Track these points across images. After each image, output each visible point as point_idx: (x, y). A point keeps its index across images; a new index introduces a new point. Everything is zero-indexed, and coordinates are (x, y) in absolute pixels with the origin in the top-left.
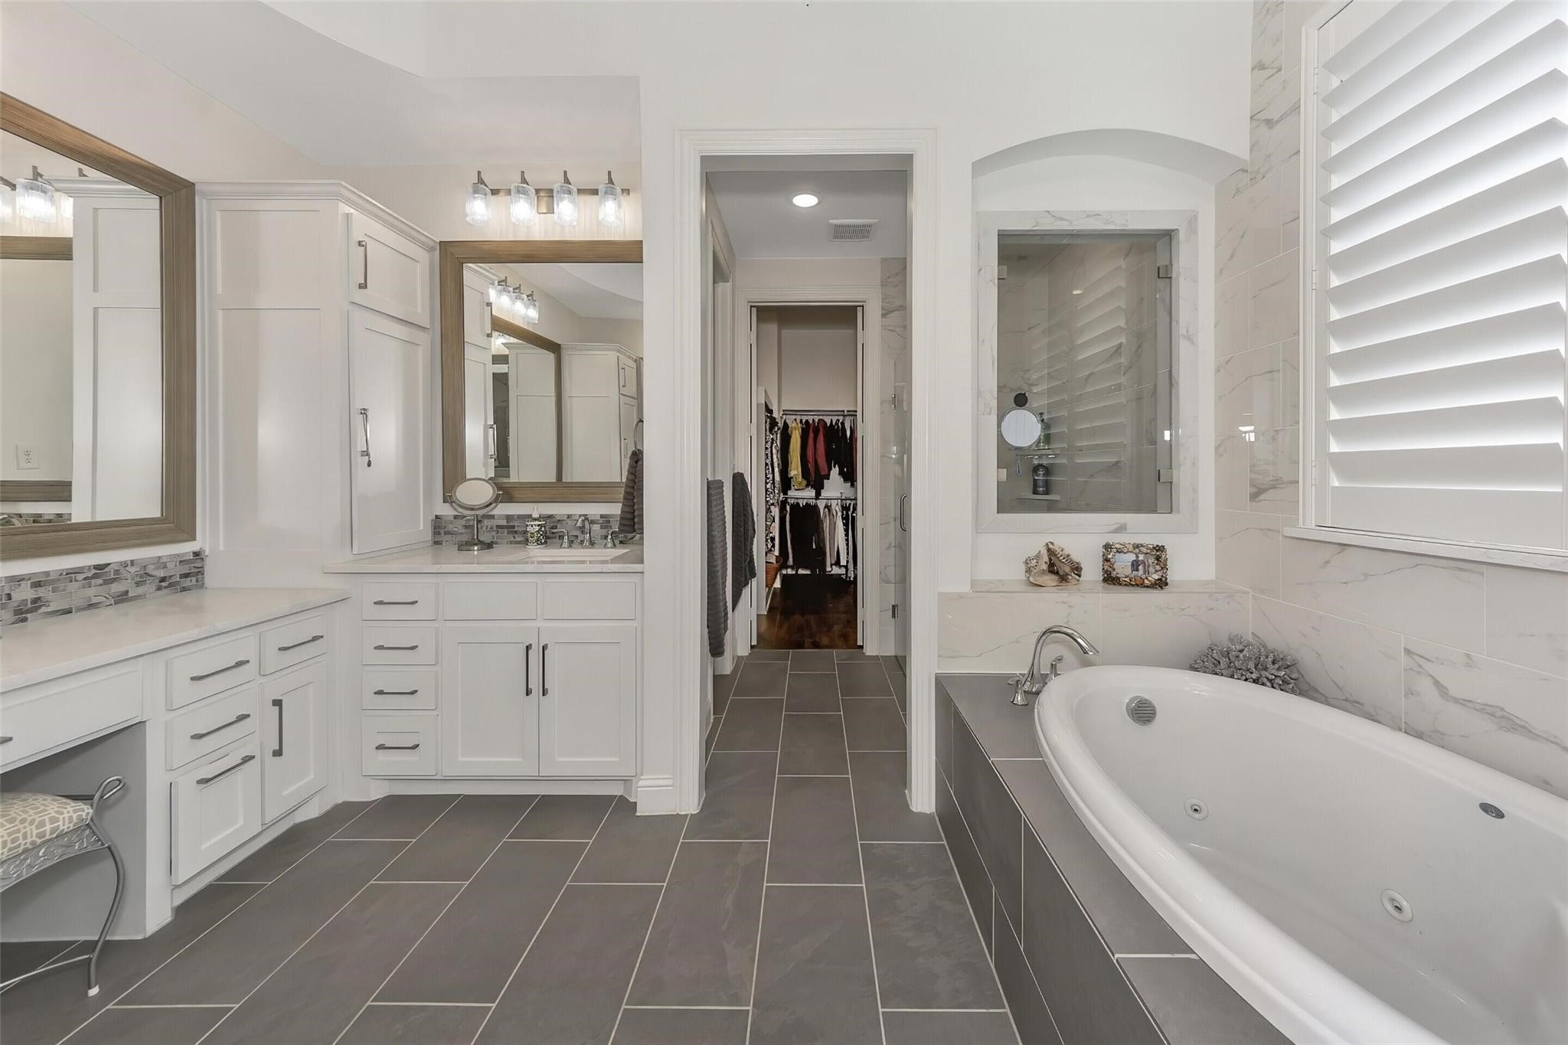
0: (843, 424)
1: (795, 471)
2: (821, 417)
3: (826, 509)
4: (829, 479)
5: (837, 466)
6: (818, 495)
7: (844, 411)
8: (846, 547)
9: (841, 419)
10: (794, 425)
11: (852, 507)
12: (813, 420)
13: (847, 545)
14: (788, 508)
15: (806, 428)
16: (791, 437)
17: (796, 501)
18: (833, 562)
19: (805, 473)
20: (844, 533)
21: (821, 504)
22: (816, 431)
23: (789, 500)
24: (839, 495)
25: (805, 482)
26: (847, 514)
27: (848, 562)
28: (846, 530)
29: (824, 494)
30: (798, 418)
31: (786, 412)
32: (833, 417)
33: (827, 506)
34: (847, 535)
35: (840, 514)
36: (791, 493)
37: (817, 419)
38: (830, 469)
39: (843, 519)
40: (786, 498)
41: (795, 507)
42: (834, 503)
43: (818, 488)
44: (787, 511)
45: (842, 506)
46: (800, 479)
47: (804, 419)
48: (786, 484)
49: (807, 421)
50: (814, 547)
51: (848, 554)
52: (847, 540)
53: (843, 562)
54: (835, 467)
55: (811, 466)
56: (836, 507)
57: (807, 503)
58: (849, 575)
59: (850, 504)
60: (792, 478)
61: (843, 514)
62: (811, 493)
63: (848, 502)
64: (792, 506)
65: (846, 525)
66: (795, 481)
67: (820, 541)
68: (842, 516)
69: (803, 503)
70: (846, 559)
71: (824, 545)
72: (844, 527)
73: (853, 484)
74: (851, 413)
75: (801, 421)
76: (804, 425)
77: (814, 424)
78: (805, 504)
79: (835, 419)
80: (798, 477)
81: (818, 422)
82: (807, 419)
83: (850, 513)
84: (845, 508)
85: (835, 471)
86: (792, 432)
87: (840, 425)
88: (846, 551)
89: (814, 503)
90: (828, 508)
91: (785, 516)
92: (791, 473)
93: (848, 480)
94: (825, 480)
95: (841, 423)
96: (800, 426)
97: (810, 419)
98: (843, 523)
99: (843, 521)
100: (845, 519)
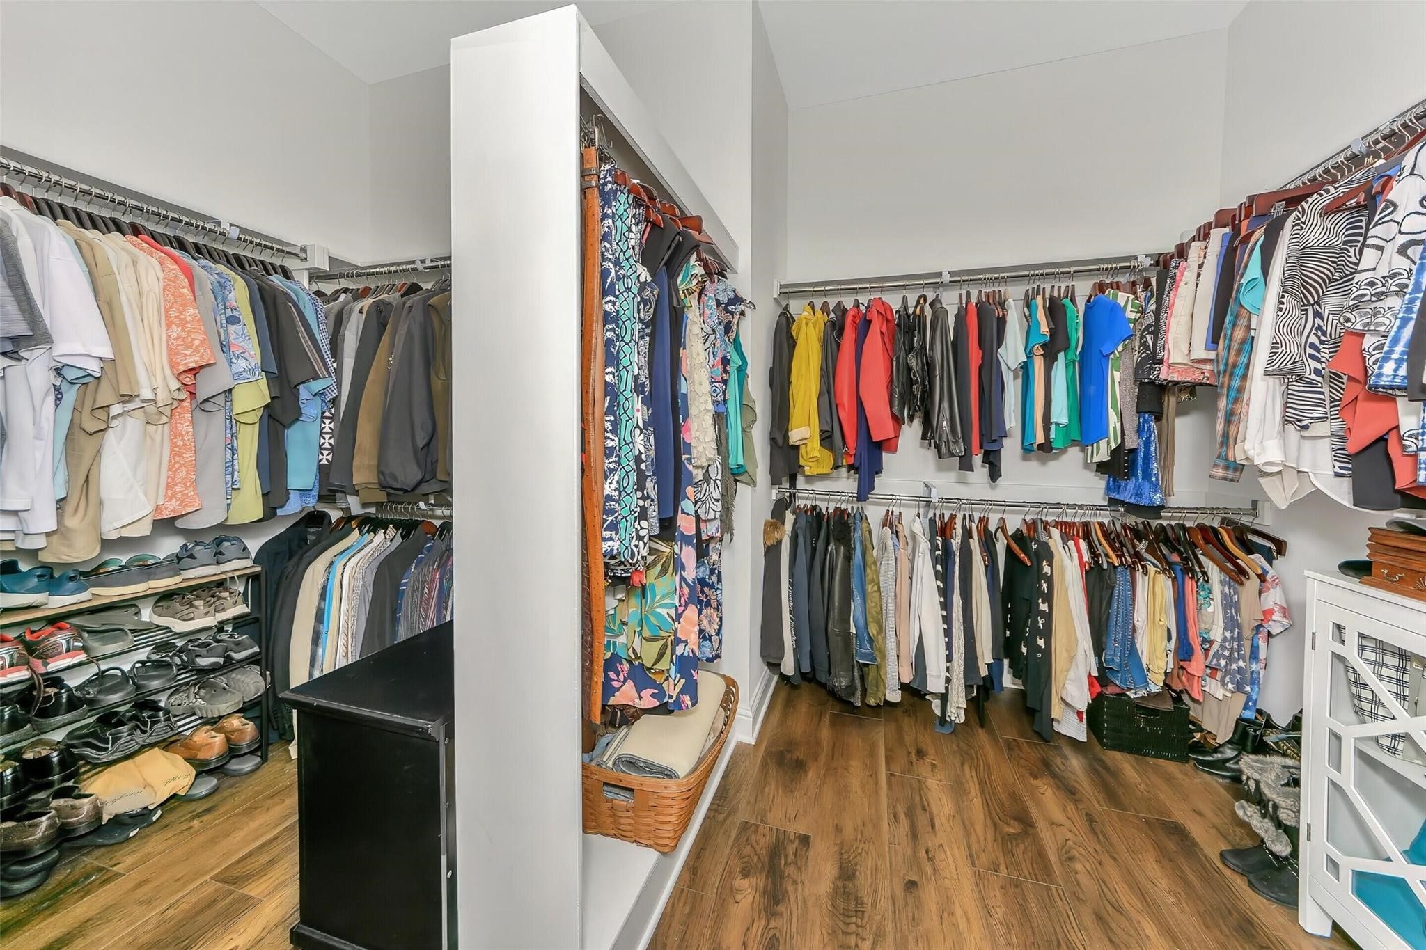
0: (936, 303)
1: (804, 431)
2: (877, 296)
3: (887, 529)
4: (894, 451)
5: (918, 420)
6: (864, 492)
7: (939, 275)
9: (931, 296)
10: (806, 313)
11: (958, 526)
12: (857, 304)
13: (949, 633)
14: (788, 523)
15: (835, 322)
16: (796, 347)
17: (811, 504)
18: (906, 677)
19: (830, 436)
20: (938, 599)
21: (874, 514)
22: (863, 325)
23: (796, 501)
24: (922, 492)
25: (829, 459)
26: (948, 547)
27: (948, 680)
28: (945, 592)
29: (884, 485)
30: (818, 303)
31: (786, 291)
32: (908, 294)
33: (890, 522)
34: (946, 606)
35: (924, 545)
36: (797, 485)
37: (864, 299)
38: (898, 421)
39: (935, 561)
42: (908, 514)
44: (784, 531)
45: (932, 521)
47: (832, 302)
48: (785, 462)
49: (840, 307)
50: (853, 630)
51: (949, 658)
52: (947, 620)
53: (935, 685)
54: (911, 422)
55: (847, 415)
56: (914, 524)
58: (952, 715)
59: (953, 517)
60: (797, 448)
61: (934, 547)
62: (847, 483)
63: (948, 511)
65: (944, 577)
66: (804, 455)
67: (869, 619)
68: (932, 552)
69: (827, 508)
70: (944, 674)
71: (881, 629)
72: (939, 583)
73: (966, 465)
74: (961, 279)
75: (825, 306)
76: (832, 315)
77: (859, 312)
78: (831, 510)
79: (912, 298)
80: (809, 444)
81: (868, 307)
82: (839, 303)
83: (956, 544)
84: (940, 530)
85: (911, 432)
86: (798, 333)
87: (928, 310)
88: (943, 653)
89: (855, 510)
90: (891, 528)
91: (780, 542)
92: (795, 436)
93: (952, 455)
94: (884, 454)
95: (931, 305)
96: (821, 318)
97: (848, 303)
98: (936, 572)
99: (934, 567)
100: (943, 559)
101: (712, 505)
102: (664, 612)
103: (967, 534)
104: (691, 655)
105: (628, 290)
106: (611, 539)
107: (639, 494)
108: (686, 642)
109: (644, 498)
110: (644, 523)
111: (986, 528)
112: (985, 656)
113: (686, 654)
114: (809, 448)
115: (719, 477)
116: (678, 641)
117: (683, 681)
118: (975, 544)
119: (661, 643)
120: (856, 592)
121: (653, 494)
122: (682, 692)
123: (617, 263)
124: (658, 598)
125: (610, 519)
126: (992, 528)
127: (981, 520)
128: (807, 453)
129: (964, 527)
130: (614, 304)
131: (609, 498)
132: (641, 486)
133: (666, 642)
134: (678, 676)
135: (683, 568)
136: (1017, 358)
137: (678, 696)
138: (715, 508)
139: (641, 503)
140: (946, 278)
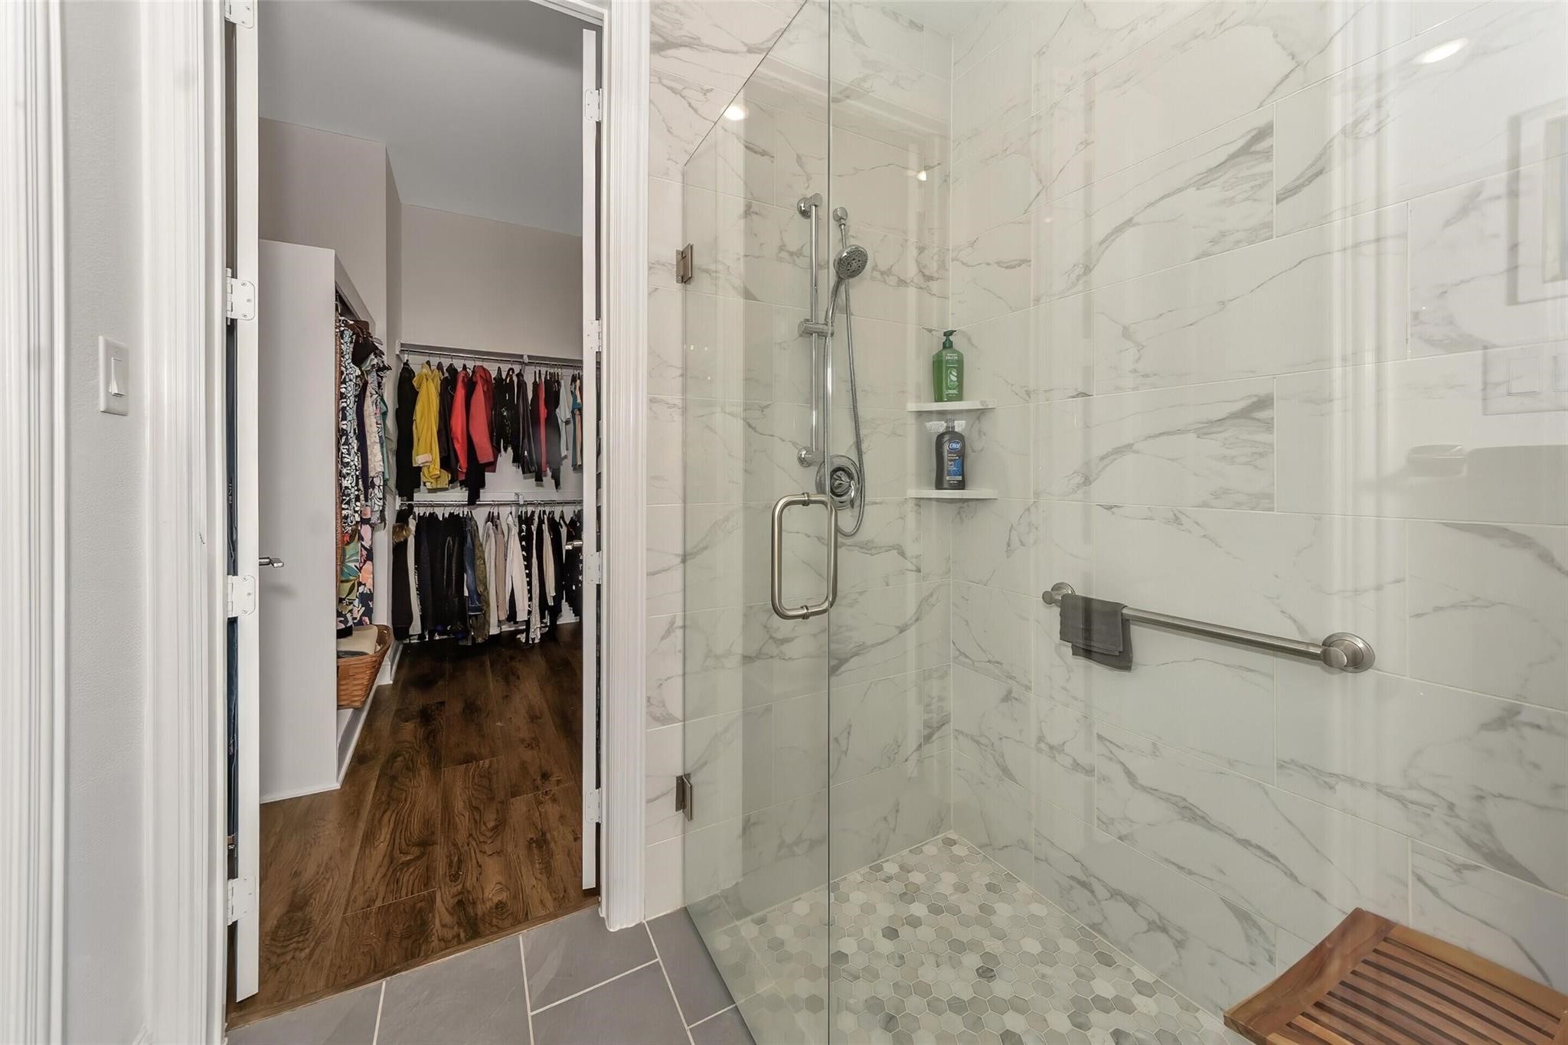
0: (520, 375)
1: (426, 455)
2: (478, 363)
3: (490, 524)
4: (494, 471)
5: (510, 449)
6: (473, 499)
7: (522, 356)
8: (526, 588)
9: (517, 368)
10: (426, 370)
11: (536, 517)
12: (465, 368)
13: (530, 583)
14: (412, 524)
15: (449, 381)
16: (417, 393)
17: (428, 511)
18: (503, 617)
19: (447, 462)
20: (523, 563)
21: (480, 515)
22: (470, 386)
23: (416, 510)
24: (513, 498)
25: (446, 477)
26: (529, 530)
27: (530, 612)
28: (528, 559)
29: (486, 496)
30: (435, 361)
31: (406, 348)
32: (502, 366)
33: (491, 518)
34: (528, 567)
35: (515, 530)
36: (419, 497)
37: (470, 365)
38: (497, 451)
39: (521, 539)
40: (411, 507)
41: (428, 524)
42: (504, 512)
43: (474, 483)
44: (410, 530)
45: (520, 517)
46: (436, 468)
47: (446, 363)
48: (408, 479)
49: (452, 370)
50: (466, 593)
51: (530, 599)
52: (529, 575)
53: (522, 616)
54: (505, 450)
55: (460, 447)
56: (508, 519)
57: (451, 514)
58: (532, 636)
59: (533, 513)
60: (419, 469)
61: (521, 531)
62: (459, 495)
63: (530, 509)
64: (421, 519)
65: (527, 549)
66: (426, 474)
67: (478, 583)
68: (519, 533)
69: (443, 514)
70: (527, 608)
71: (486, 588)
72: (524, 553)
73: (539, 479)
74: (535, 361)
75: (440, 366)
76: (447, 375)
77: (466, 374)
78: (447, 516)
79: (505, 368)
80: (432, 466)
81: (473, 372)
82: (451, 365)
83: (534, 528)
84: (525, 520)
85: (506, 458)
86: (420, 385)
87: (515, 379)
88: (526, 596)
89: (466, 513)
90: (492, 522)
91: (406, 541)
92: (419, 459)
93: (531, 472)
94: (486, 473)
95: (517, 375)
96: (438, 377)
97: (458, 365)
98: (522, 546)
99: (521, 543)
100: (526, 539)
101: (376, 502)
102: (352, 565)
103: (541, 522)
104: (369, 592)
105: (351, 380)
106: (347, 509)
107: (356, 488)
108: (365, 585)
109: (358, 490)
110: (358, 504)
111: (553, 518)
112: (551, 591)
113: (365, 592)
114: (431, 470)
115: (382, 484)
116: (360, 584)
117: (363, 608)
118: (545, 527)
119: (352, 583)
120: (468, 568)
121: (362, 489)
122: (363, 615)
123: (346, 367)
124: (347, 557)
125: (348, 498)
126: (557, 519)
127: (550, 513)
128: (429, 472)
129: (539, 517)
130: (346, 388)
131: (347, 488)
132: (357, 485)
133: (354, 583)
134: (360, 605)
135: (363, 539)
136: (565, 416)
137: (361, 617)
138: (379, 504)
139: (356, 493)
140: (526, 360)
